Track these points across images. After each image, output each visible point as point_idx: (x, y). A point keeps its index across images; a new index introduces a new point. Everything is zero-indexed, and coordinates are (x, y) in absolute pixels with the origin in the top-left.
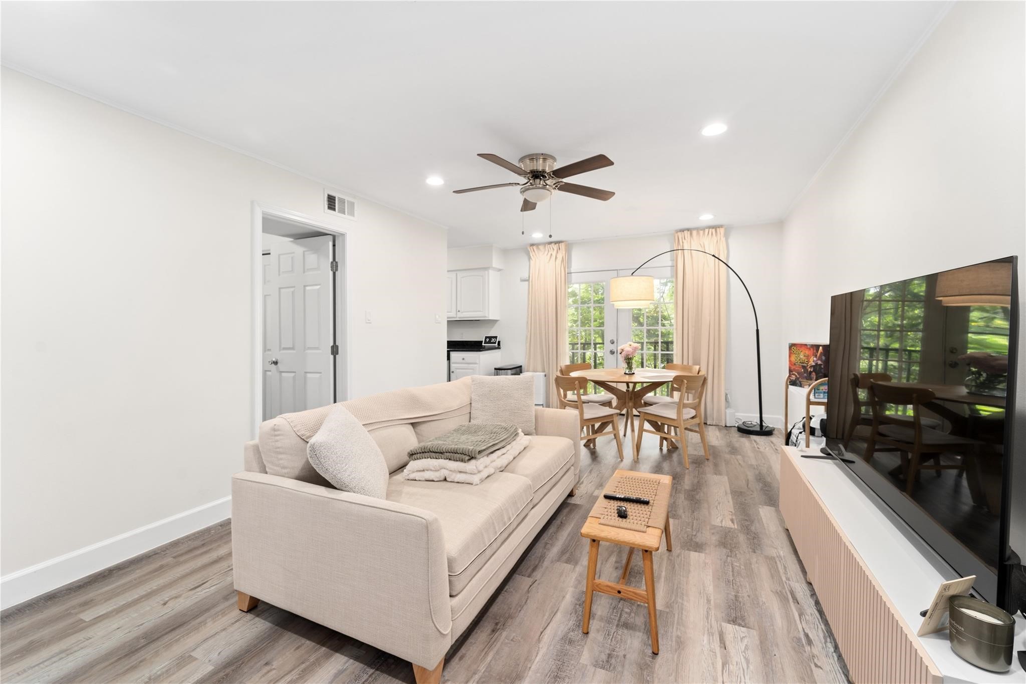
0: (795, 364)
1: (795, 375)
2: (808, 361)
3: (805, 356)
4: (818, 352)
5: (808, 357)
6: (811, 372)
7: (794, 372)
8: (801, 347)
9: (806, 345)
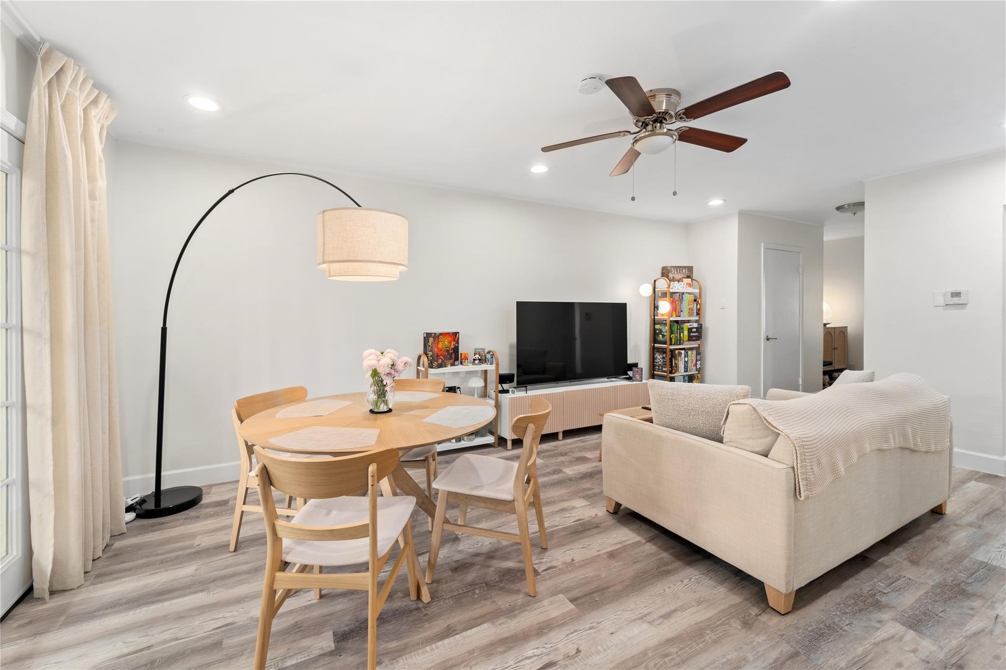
0: (441, 350)
1: (441, 359)
2: (450, 346)
3: (448, 342)
4: (456, 338)
5: (450, 343)
6: (452, 353)
7: (441, 357)
8: (445, 335)
9: (449, 333)
